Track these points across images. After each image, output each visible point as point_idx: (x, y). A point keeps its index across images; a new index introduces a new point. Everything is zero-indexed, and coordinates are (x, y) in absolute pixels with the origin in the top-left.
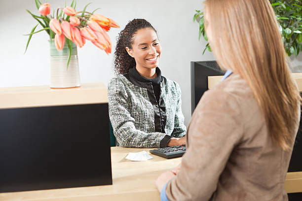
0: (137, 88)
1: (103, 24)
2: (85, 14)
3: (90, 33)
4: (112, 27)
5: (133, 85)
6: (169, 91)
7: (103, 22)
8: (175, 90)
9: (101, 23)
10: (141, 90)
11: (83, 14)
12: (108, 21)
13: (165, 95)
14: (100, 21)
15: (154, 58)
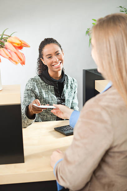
0: (47, 86)
1: (17, 45)
2: (4, 36)
3: (5, 53)
4: (24, 46)
5: (44, 84)
6: (69, 87)
7: (17, 43)
8: (73, 85)
9: (15, 44)
10: (50, 87)
11: (2, 37)
12: (21, 43)
13: (66, 90)
14: (14, 43)
15: (57, 64)
